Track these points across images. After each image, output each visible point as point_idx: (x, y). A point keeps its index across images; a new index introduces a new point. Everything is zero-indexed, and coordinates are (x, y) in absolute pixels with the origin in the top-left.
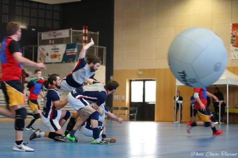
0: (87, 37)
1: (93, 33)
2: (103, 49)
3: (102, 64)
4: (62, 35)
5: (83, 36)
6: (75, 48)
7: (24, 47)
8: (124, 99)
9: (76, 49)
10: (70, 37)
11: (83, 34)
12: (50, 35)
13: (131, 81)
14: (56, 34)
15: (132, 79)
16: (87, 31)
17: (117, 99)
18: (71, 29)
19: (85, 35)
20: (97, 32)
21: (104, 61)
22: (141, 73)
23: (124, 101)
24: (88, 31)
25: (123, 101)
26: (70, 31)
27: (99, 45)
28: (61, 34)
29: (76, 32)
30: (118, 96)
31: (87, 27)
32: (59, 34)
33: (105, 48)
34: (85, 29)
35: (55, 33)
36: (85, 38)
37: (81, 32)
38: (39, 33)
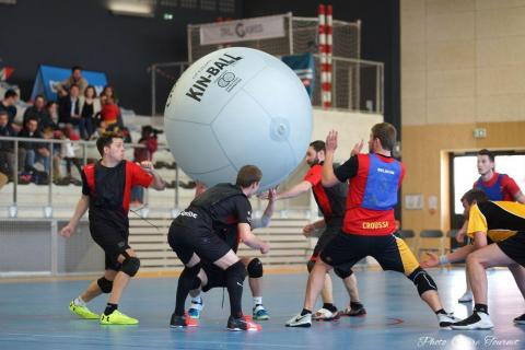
0: (330, 37)
1: (344, 23)
2: (375, 67)
3: (374, 110)
4: (261, 31)
5: (320, 33)
6: (306, 67)
7: (154, 67)
8: (435, 207)
9: (310, 70)
10: (287, 38)
11: (321, 27)
12: (226, 32)
13: (451, 156)
14: (244, 28)
15: (455, 151)
16: (330, 18)
17: (415, 206)
18: (290, 14)
19: (326, 30)
20: (354, 21)
21: (380, 102)
22: (481, 133)
23: (434, 212)
24: (334, 18)
25: (432, 212)
26: (286, 20)
27: (362, 58)
28: (259, 29)
29: (302, 22)
30: (416, 198)
31: (330, 7)
32: (253, 29)
33: (380, 65)
34: (326, 15)
35: (240, 25)
36: (327, 39)
37: (315, 23)
38: (190, 27)
